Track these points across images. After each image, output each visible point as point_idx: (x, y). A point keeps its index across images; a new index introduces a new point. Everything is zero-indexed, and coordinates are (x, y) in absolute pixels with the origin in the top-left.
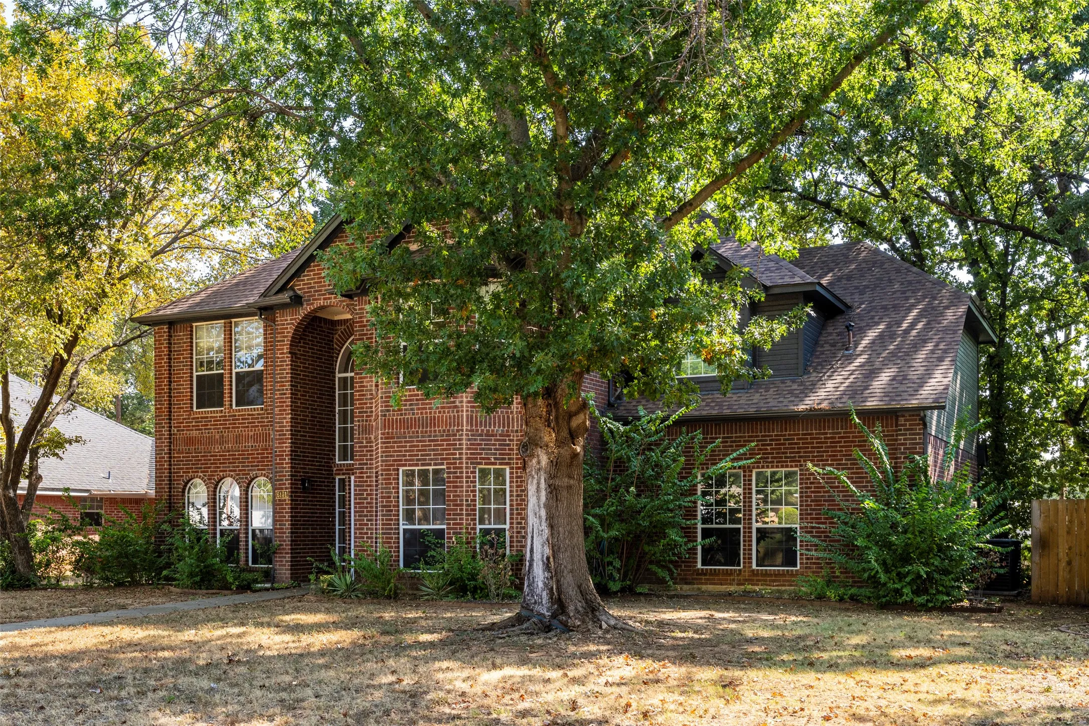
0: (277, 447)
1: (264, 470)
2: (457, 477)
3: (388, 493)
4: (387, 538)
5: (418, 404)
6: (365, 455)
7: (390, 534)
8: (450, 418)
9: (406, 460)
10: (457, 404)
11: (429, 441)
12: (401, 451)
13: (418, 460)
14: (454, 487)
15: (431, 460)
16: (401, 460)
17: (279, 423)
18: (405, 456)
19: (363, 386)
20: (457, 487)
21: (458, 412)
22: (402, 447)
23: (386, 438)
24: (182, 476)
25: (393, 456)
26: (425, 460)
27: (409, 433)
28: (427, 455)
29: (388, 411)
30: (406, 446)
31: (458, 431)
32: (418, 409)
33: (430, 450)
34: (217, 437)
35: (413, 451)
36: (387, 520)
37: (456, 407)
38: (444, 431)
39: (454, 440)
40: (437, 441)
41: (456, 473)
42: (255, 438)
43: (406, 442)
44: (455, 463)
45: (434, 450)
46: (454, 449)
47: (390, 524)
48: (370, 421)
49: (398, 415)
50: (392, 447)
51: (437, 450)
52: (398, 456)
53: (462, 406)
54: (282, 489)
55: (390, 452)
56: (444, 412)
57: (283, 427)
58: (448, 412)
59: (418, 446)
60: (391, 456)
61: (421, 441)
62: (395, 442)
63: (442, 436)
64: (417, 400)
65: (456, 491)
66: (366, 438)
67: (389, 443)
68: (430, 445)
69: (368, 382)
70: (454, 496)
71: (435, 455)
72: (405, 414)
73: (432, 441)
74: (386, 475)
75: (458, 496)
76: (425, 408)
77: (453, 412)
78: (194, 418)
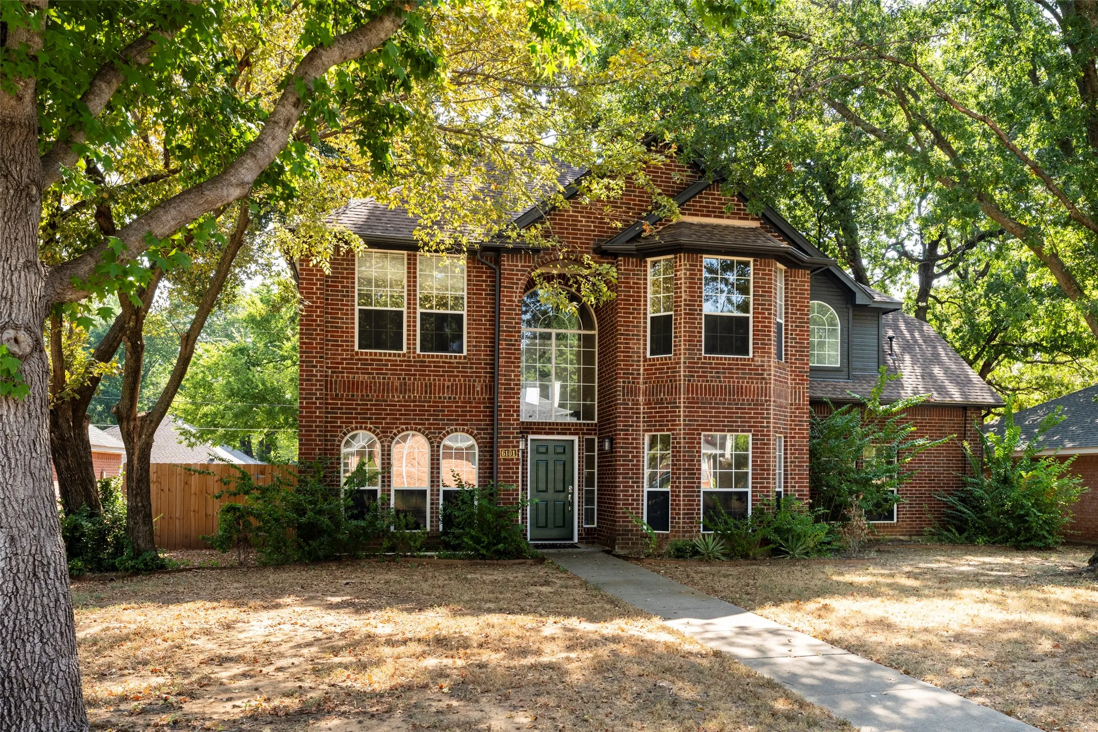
0: (503, 402)
1: (466, 425)
2: (765, 444)
3: (691, 456)
4: (689, 500)
5: (725, 373)
6: (630, 417)
7: (693, 496)
8: (758, 388)
9: (711, 426)
10: (765, 376)
11: (736, 409)
12: (706, 417)
13: (724, 426)
14: (761, 453)
15: (739, 426)
16: (706, 425)
17: (505, 375)
18: (710, 421)
19: (630, 348)
20: (764, 453)
21: (766, 383)
22: (708, 412)
23: (689, 403)
24: (340, 427)
25: (697, 421)
26: (732, 426)
27: (716, 399)
28: (734, 422)
29: (693, 376)
30: (711, 412)
31: (766, 401)
32: (725, 377)
33: (737, 417)
34: (397, 383)
35: (719, 417)
36: (689, 483)
37: (763, 379)
38: (753, 400)
39: (762, 409)
40: (745, 409)
41: (763, 440)
42: (453, 389)
43: (711, 408)
44: (763, 431)
45: (741, 417)
46: (762, 418)
47: (693, 487)
48: (638, 383)
49: (703, 381)
50: (696, 412)
51: (745, 418)
52: (702, 421)
53: (770, 379)
54: (509, 447)
55: (694, 416)
56: (752, 383)
57: (511, 380)
58: (757, 383)
59: (724, 413)
60: (695, 421)
61: (727, 408)
62: (700, 408)
63: (750, 405)
64: (723, 369)
65: (763, 457)
66: (633, 400)
67: (693, 407)
68: (737, 413)
69: (635, 344)
70: (761, 461)
71: (741, 422)
72: (712, 381)
73: (739, 409)
74: (689, 438)
75: (765, 461)
76: (733, 378)
77: (761, 383)
78: (360, 360)
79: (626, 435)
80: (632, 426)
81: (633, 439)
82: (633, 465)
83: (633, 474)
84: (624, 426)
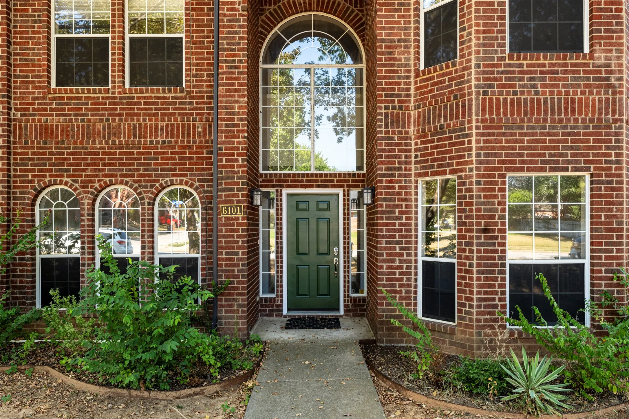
0: (223, 143)
1: (185, 175)
2: (613, 189)
3: (490, 210)
4: (486, 279)
5: (544, 79)
6: (396, 157)
7: (493, 272)
8: (600, 101)
9: (523, 162)
10: (613, 81)
11: (564, 134)
12: (513, 148)
13: (543, 162)
14: (606, 203)
15: (568, 162)
16: (514, 162)
17: (226, 108)
18: (520, 155)
19: (395, 59)
20: (612, 203)
21: (614, 93)
22: (516, 141)
23: (485, 128)
24: (31, 182)
25: (500, 155)
26: (558, 162)
27: (530, 121)
28: (561, 155)
29: (491, 86)
30: (522, 141)
31: (615, 121)
32: (545, 86)
33: (564, 148)
34: (99, 126)
35: (535, 148)
36: (486, 251)
37: (610, 86)
38: (592, 120)
39: (607, 134)
40: (579, 134)
41: (611, 182)
42: (168, 131)
43: (521, 134)
44: (610, 169)
45: (572, 148)
46: (608, 148)
47: (494, 258)
48: (407, 108)
49: (508, 93)
50: (496, 141)
51: (579, 148)
52: (507, 155)
53: (621, 86)
54: (232, 202)
55: (493, 148)
56: (591, 93)
57: (234, 113)
58: (598, 93)
59: (544, 141)
60: (496, 155)
61: (549, 134)
62: (504, 134)
63: (587, 127)
64: (542, 72)
65: (611, 210)
66: (400, 132)
67: (493, 134)
68: (566, 141)
69: (402, 53)
70: (606, 217)
71: (573, 155)
72: (522, 93)
73: (569, 134)
74: (486, 183)
75: (615, 216)
76: (558, 86)
77: (606, 93)
78: (54, 99)
79: (391, 181)
80: (399, 169)
81: (400, 187)
82: (401, 224)
83: (401, 236)
84: (387, 169)
